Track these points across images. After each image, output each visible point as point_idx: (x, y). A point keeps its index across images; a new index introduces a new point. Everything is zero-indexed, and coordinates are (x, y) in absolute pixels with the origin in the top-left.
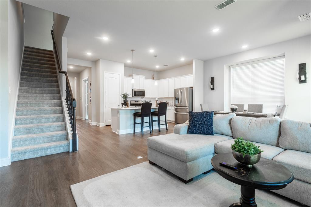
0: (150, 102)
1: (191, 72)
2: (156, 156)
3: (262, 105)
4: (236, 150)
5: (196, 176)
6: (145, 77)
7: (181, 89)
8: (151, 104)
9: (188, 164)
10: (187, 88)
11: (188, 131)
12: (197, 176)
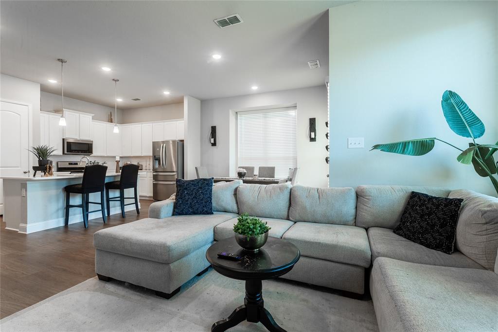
0: (104, 165)
1: (181, 116)
2: (114, 264)
3: (274, 167)
4: (239, 232)
5: (185, 282)
6: (93, 117)
7: (163, 142)
8: (106, 168)
9: (172, 266)
10: (174, 142)
11: (174, 211)
12: (188, 282)
